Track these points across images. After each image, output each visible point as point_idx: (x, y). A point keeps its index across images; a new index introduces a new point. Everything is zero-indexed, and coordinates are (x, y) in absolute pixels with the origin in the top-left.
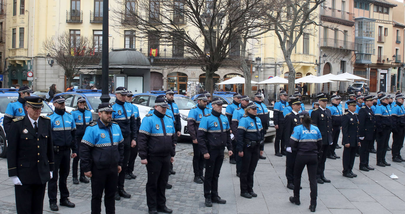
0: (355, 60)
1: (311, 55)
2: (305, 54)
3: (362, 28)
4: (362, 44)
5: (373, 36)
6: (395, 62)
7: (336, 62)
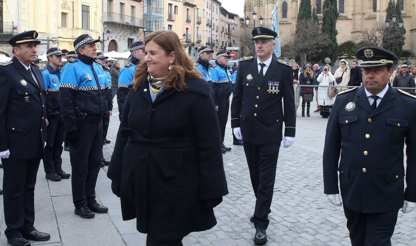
0: (144, 38)
1: (92, 30)
2: (85, 29)
3: (150, 3)
4: (151, 22)
5: (162, 13)
6: (186, 42)
7: (122, 39)
